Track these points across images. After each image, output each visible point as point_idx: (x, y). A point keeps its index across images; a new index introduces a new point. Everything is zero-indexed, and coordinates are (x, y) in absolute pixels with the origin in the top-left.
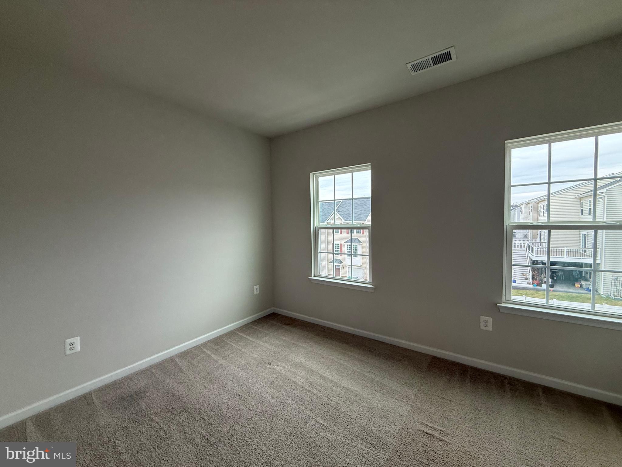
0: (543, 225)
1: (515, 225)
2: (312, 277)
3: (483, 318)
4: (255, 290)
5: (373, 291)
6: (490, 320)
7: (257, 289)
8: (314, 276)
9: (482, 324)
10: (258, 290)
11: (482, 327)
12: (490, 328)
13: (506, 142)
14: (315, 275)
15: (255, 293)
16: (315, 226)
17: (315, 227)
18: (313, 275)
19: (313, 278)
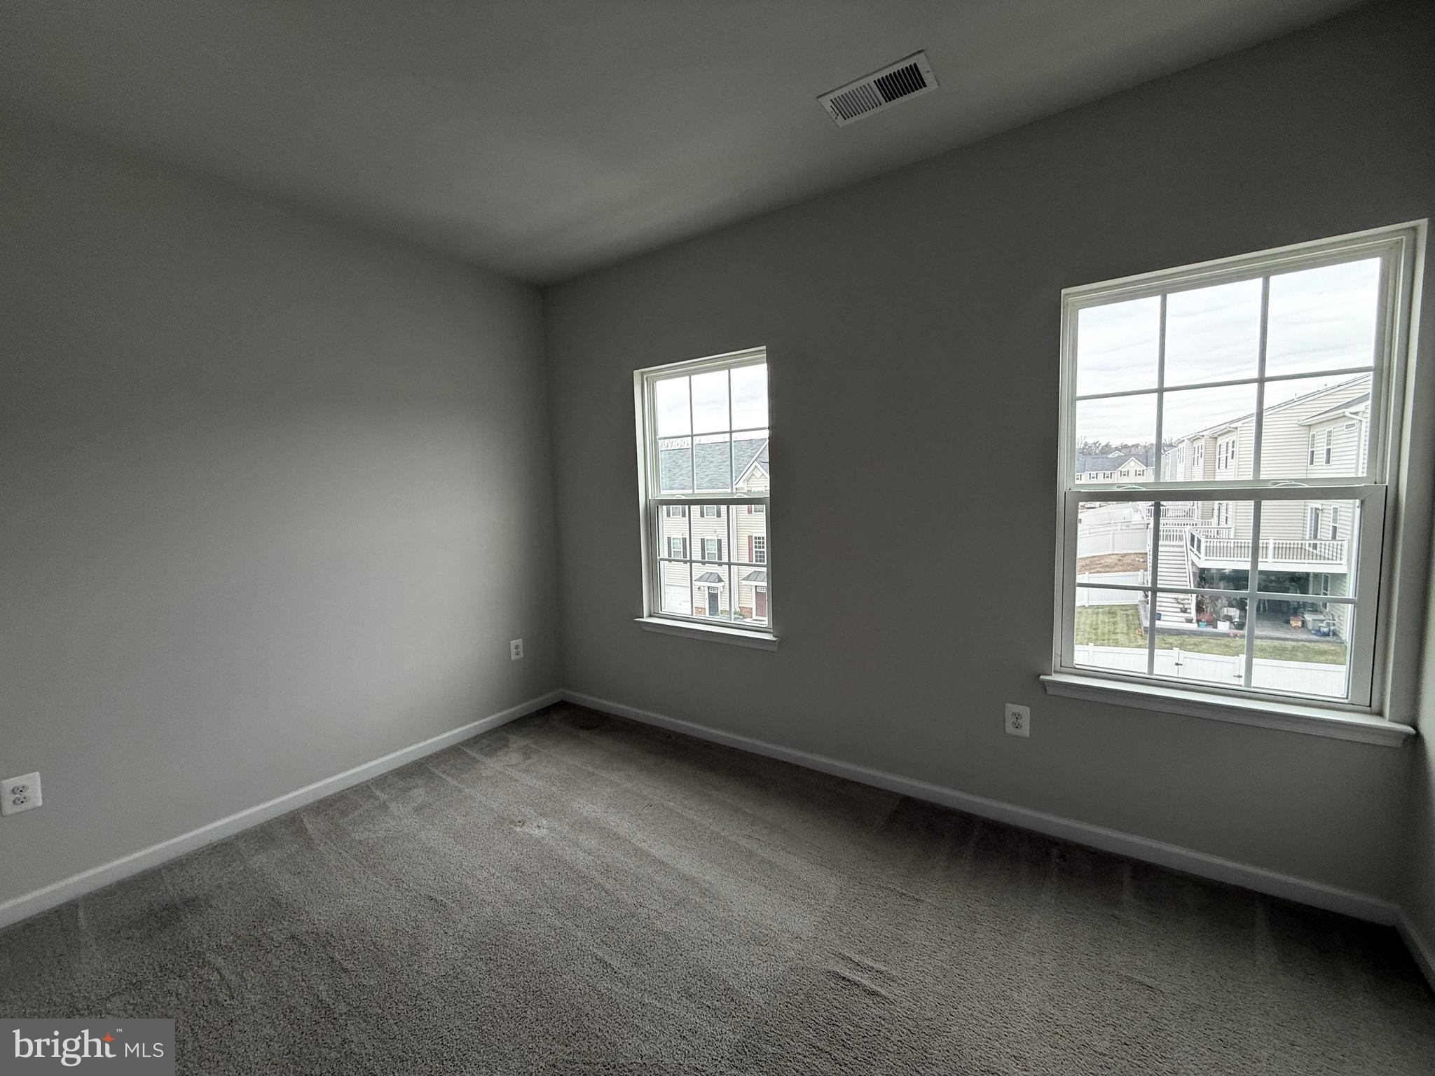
0: (1145, 489)
1: (1082, 491)
2: (643, 617)
3: (1011, 708)
4: (513, 651)
5: (775, 649)
6: (1025, 711)
7: (517, 647)
8: (650, 616)
9: (1010, 720)
10: (521, 649)
11: (1010, 729)
12: (1026, 731)
13: (1064, 291)
14: (653, 614)
15: (514, 657)
16: (650, 498)
17: (648, 501)
18: (646, 613)
19: (646, 620)
